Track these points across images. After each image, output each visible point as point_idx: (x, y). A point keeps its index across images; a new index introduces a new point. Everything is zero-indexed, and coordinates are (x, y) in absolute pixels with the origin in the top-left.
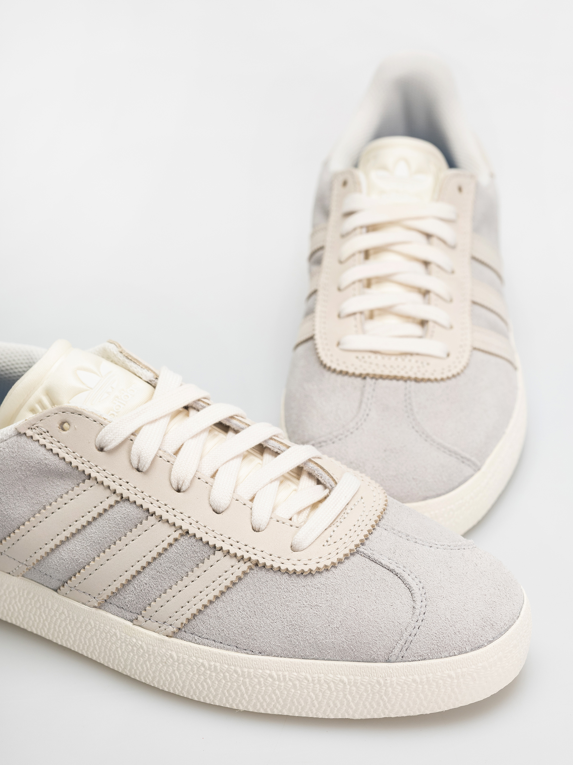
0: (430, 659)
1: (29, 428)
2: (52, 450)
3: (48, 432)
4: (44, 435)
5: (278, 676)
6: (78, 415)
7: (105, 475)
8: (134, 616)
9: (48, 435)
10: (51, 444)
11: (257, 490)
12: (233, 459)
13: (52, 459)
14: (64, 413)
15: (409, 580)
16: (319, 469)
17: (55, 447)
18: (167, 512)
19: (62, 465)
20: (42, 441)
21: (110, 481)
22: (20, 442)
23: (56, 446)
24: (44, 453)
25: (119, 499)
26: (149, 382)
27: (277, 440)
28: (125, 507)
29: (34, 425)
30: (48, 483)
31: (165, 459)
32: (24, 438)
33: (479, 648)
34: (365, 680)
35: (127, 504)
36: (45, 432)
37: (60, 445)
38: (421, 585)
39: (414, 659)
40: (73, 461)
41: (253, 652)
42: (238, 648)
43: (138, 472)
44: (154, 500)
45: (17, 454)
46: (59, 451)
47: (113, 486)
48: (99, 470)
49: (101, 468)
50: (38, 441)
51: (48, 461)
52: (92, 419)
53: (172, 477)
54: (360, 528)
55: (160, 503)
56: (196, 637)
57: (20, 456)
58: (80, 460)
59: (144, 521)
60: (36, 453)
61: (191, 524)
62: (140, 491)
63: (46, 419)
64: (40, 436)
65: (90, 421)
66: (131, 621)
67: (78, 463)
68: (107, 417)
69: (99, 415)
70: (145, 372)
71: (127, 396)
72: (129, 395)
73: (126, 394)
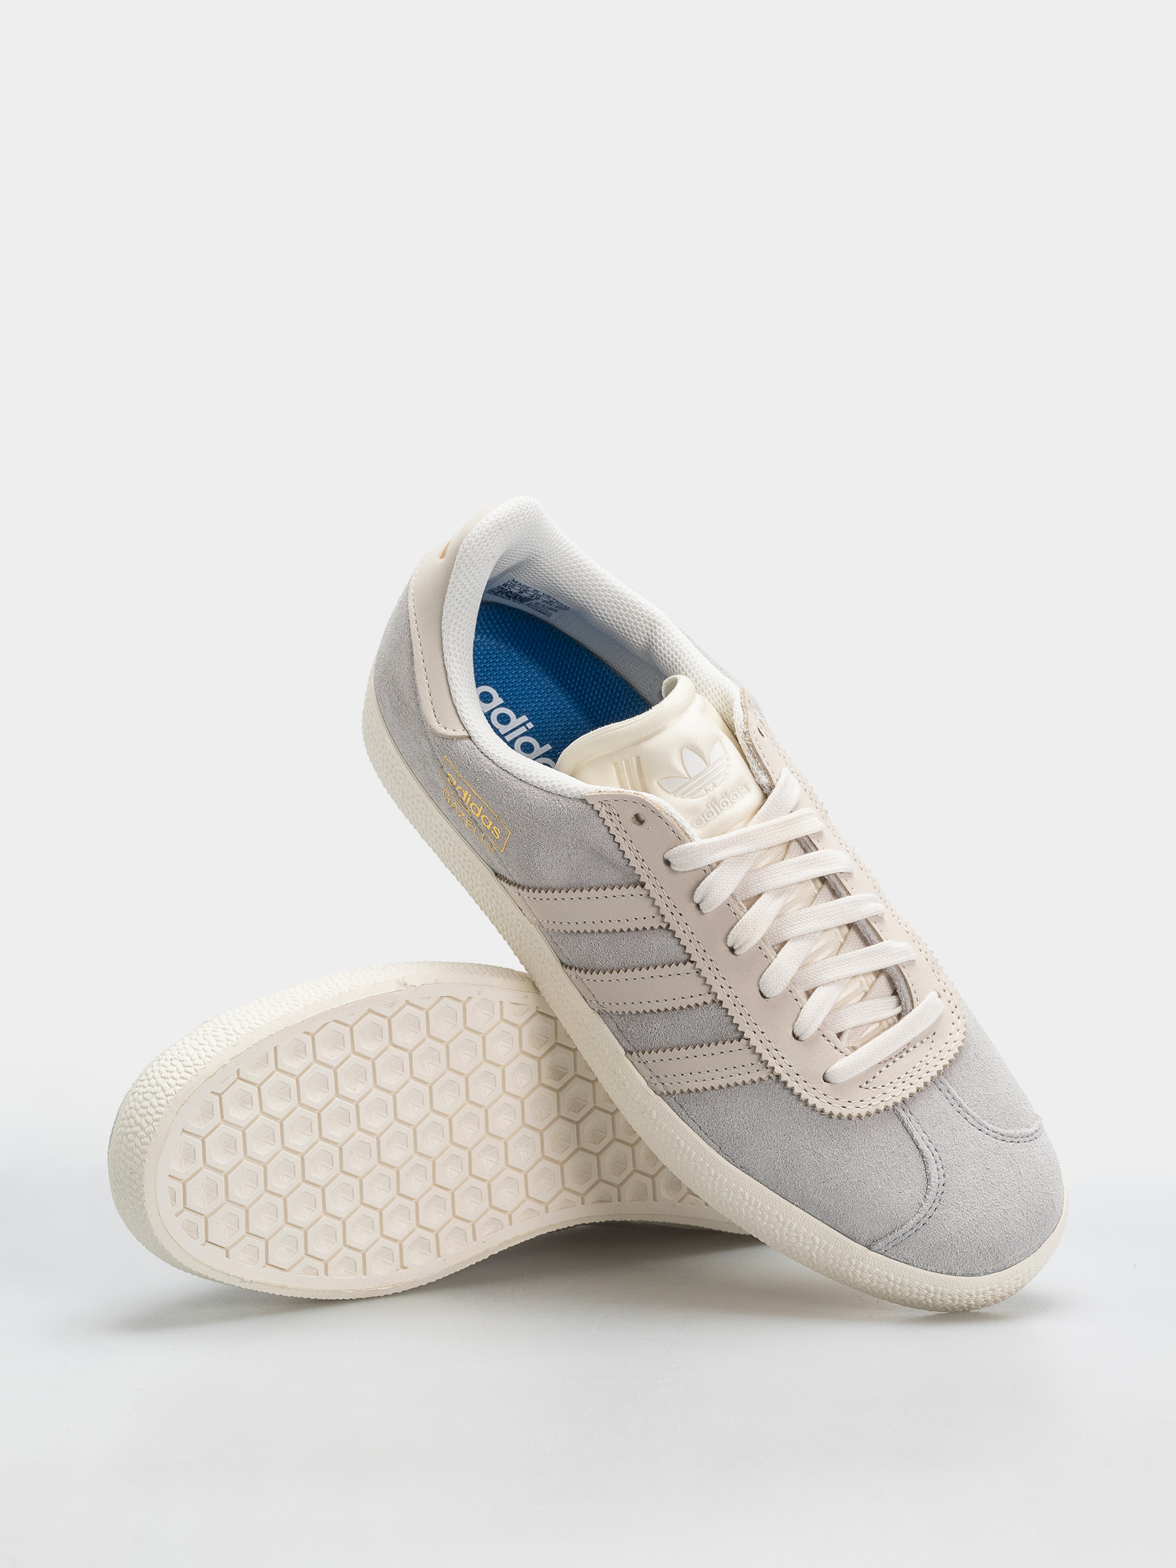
0: (914, 1266)
1: (600, 801)
2: (614, 836)
3: (618, 816)
4: (613, 817)
5: (750, 1199)
6: (658, 817)
7: (660, 893)
8: (632, 1049)
9: (618, 819)
10: (617, 831)
11: (819, 984)
13: (610, 846)
14: (644, 807)
15: (933, 1168)
16: (902, 981)
17: (619, 835)
18: (710, 969)
19: (619, 858)
20: (608, 823)
21: (663, 903)
22: (583, 812)
24: (605, 836)
25: (664, 926)
26: (762, 787)
27: (870, 925)
28: (665, 939)
29: (607, 801)
30: (597, 865)
31: (732, 909)
32: (589, 809)
33: (972, 1275)
34: (836, 1251)
35: (670, 937)
36: (615, 815)
37: (626, 836)
38: (943, 1180)
39: (897, 1258)
41: (733, 1162)
42: (720, 1150)
43: (696, 908)
44: (700, 948)
45: (574, 822)
46: (621, 841)
47: (664, 910)
48: (656, 884)
49: (660, 883)
50: (604, 820)
51: (605, 846)
52: (671, 828)
53: (730, 936)
54: (911, 1080)
55: (706, 955)
56: (683, 1113)
58: (640, 863)
59: (681, 964)
60: (595, 831)
61: (728, 996)
62: (690, 930)
63: (620, 803)
64: (609, 816)
65: (669, 829)
66: (626, 1051)
67: (637, 864)
68: (690, 834)
69: (681, 826)
70: (760, 774)
71: (726, 802)
72: (729, 802)
73: (727, 799)
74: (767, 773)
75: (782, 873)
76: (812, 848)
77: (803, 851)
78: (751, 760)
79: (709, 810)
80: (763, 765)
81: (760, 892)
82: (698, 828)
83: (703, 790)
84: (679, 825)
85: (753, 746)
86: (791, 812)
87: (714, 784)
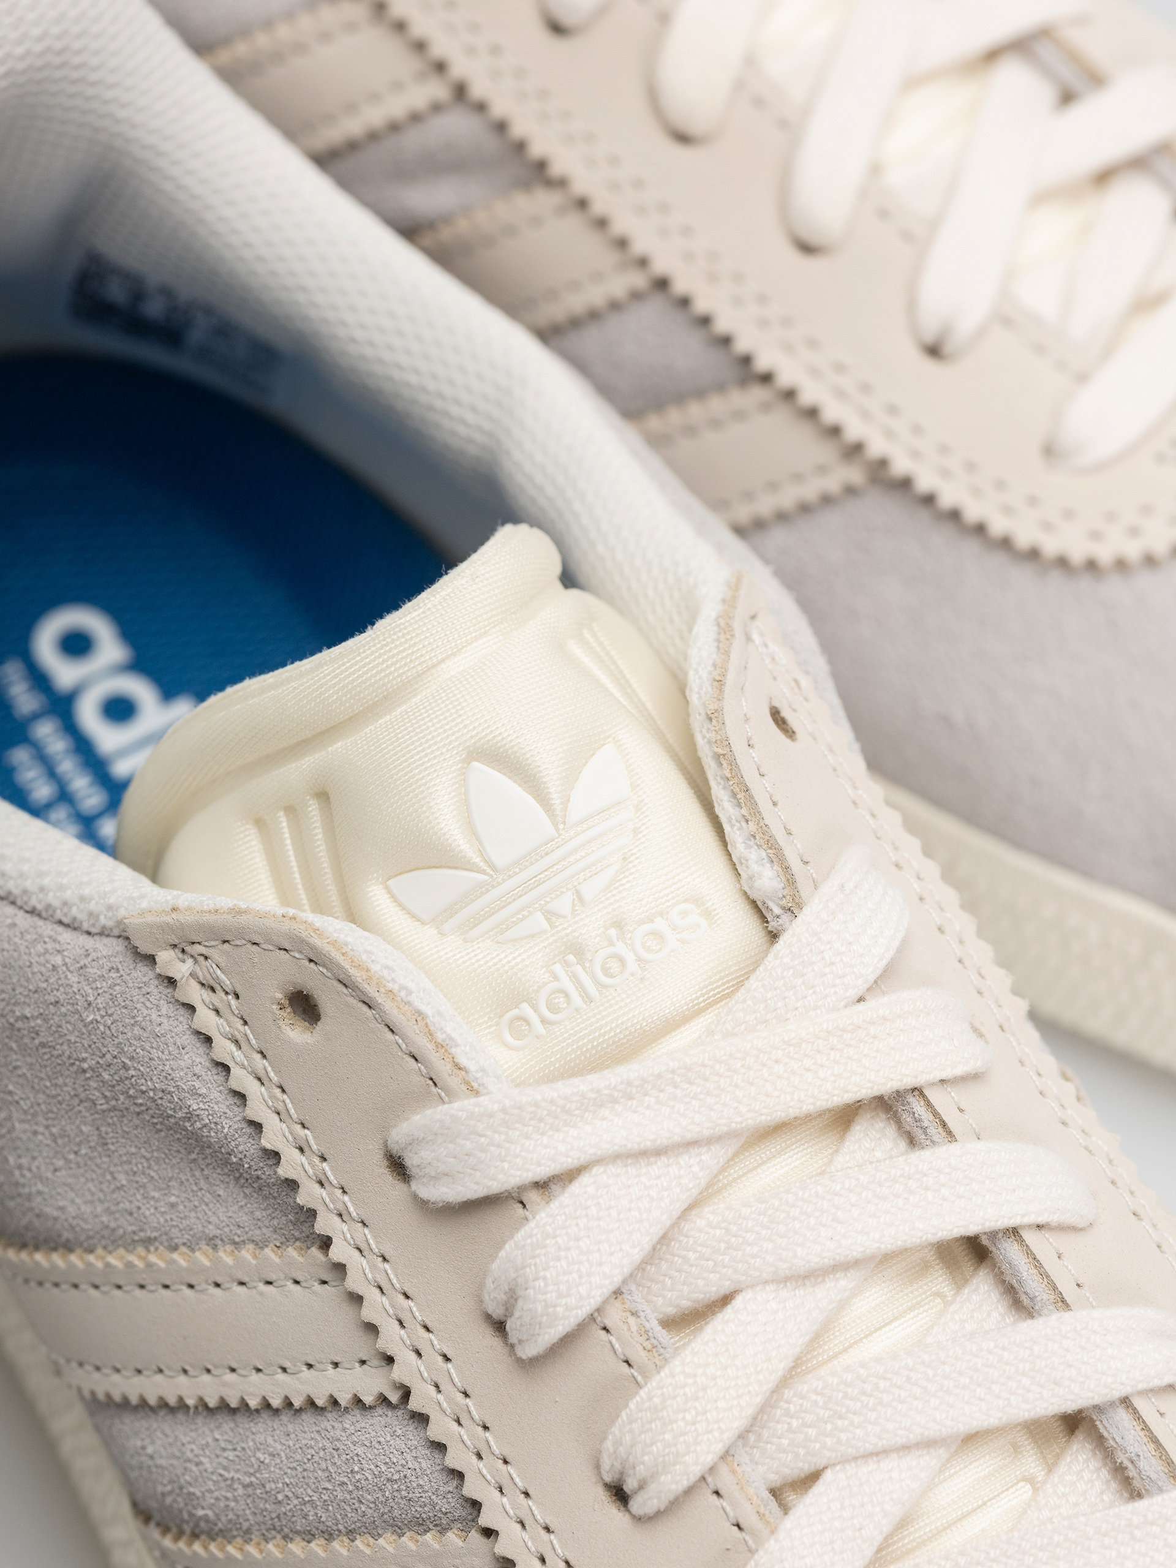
1: (175, 946)
2: (227, 1070)
3: (236, 996)
4: (218, 999)
6: (360, 1005)
7: (379, 1280)
9: (234, 1007)
10: (233, 1047)
12: (905, 1448)
13: (217, 1103)
14: (312, 965)
17: (243, 1067)
18: (543, 1559)
19: (245, 1146)
20: (206, 1020)
21: (386, 1315)
22: (125, 977)
23: (246, 1063)
24: (197, 1070)
25: (393, 1395)
26: (759, 904)
27: (1144, 1422)
29: (197, 946)
30: (188, 1169)
31: (617, 1346)
32: (141, 973)
35: (412, 1434)
36: (227, 993)
37: (264, 1072)
40: (290, 1155)
43: (495, 1340)
44: (512, 1486)
45: (99, 1019)
46: (252, 1088)
47: (392, 1339)
48: (366, 1246)
49: (377, 1243)
50: (191, 1008)
51: (201, 1105)
52: (404, 1046)
53: (609, 1446)
55: (530, 1513)
57: (108, 1032)
58: (313, 1166)
59: (450, 1535)
60: (166, 1052)
62: (477, 1417)
63: (243, 949)
64: (206, 994)
65: (396, 1048)
67: (302, 1172)
68: (472, 1066)
69: (440, 1037)
70: (753, 858)
71: (621, 960)
72: (630, 958)
73: (621, 948)
74: (778, 857)
75: (812, 1221)
76: (935, 1131)
77: (903, 1144)
78: (726, 809)
79: (554, 985)
80: (764, 829)
81: (726, 1287)
82: (510, 1048)
83: (539, 916)
84: (430, 1034)
85: (733, 764)
86: (861, 1000)
87: (578, 894)
